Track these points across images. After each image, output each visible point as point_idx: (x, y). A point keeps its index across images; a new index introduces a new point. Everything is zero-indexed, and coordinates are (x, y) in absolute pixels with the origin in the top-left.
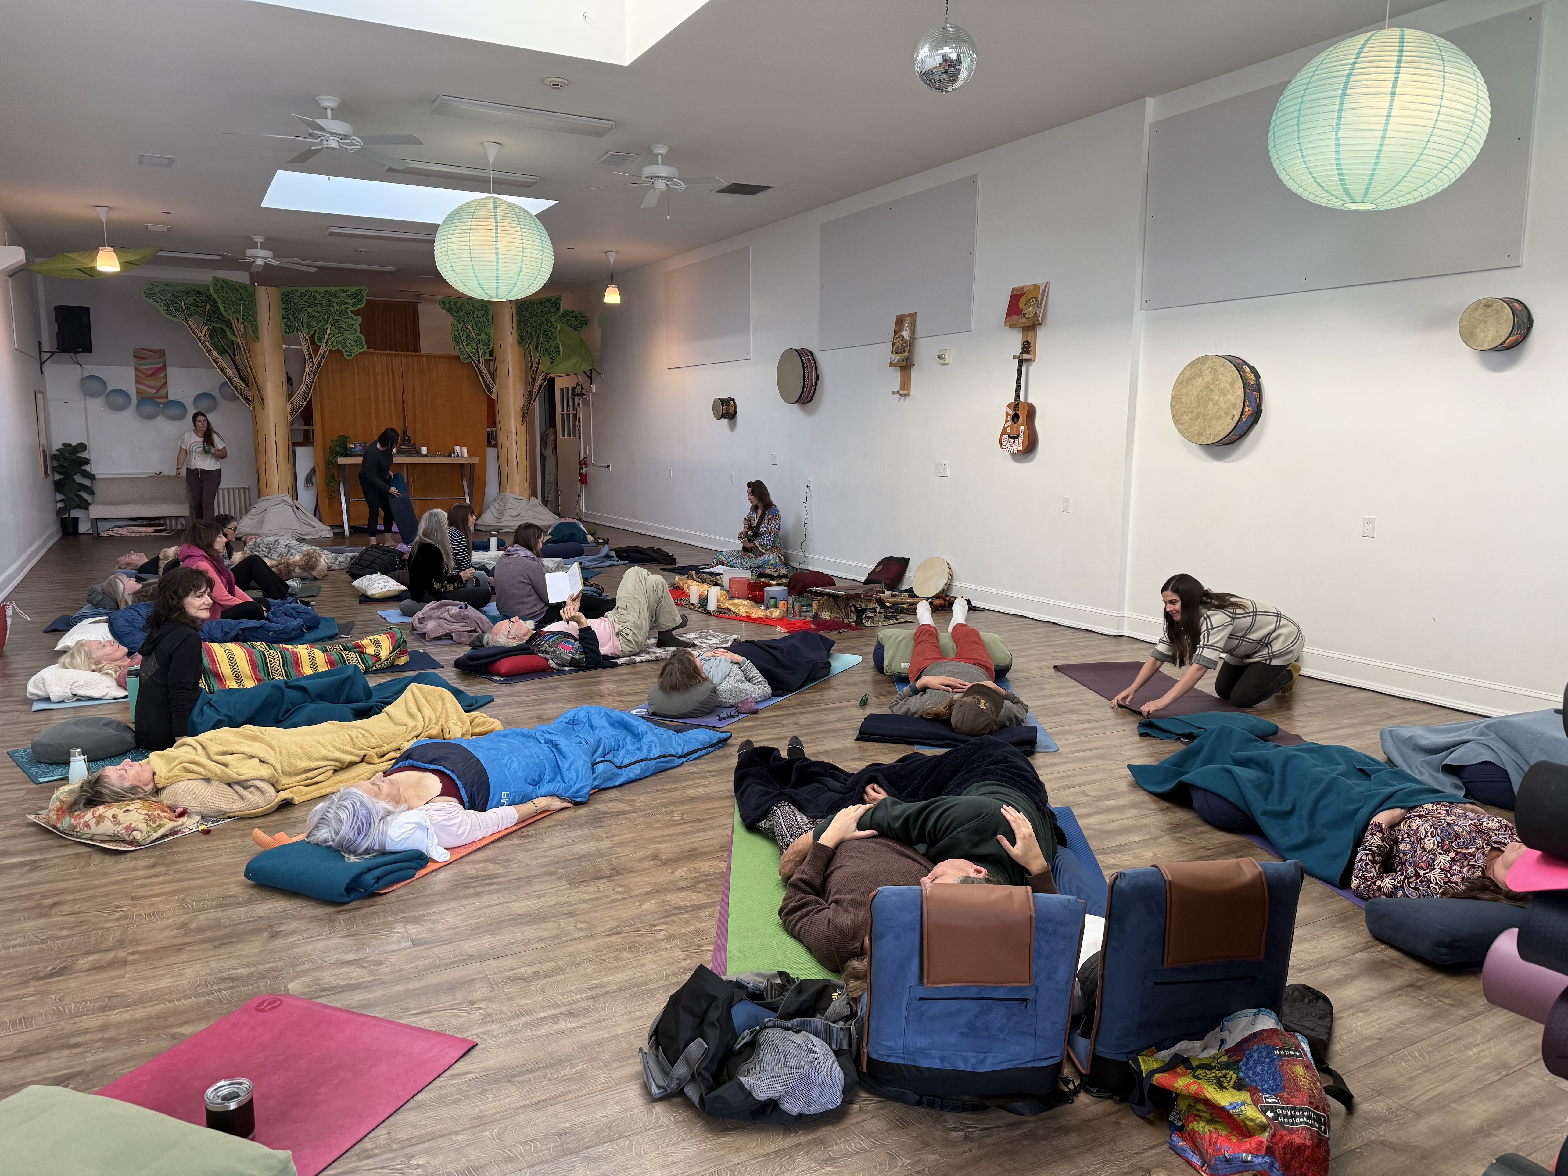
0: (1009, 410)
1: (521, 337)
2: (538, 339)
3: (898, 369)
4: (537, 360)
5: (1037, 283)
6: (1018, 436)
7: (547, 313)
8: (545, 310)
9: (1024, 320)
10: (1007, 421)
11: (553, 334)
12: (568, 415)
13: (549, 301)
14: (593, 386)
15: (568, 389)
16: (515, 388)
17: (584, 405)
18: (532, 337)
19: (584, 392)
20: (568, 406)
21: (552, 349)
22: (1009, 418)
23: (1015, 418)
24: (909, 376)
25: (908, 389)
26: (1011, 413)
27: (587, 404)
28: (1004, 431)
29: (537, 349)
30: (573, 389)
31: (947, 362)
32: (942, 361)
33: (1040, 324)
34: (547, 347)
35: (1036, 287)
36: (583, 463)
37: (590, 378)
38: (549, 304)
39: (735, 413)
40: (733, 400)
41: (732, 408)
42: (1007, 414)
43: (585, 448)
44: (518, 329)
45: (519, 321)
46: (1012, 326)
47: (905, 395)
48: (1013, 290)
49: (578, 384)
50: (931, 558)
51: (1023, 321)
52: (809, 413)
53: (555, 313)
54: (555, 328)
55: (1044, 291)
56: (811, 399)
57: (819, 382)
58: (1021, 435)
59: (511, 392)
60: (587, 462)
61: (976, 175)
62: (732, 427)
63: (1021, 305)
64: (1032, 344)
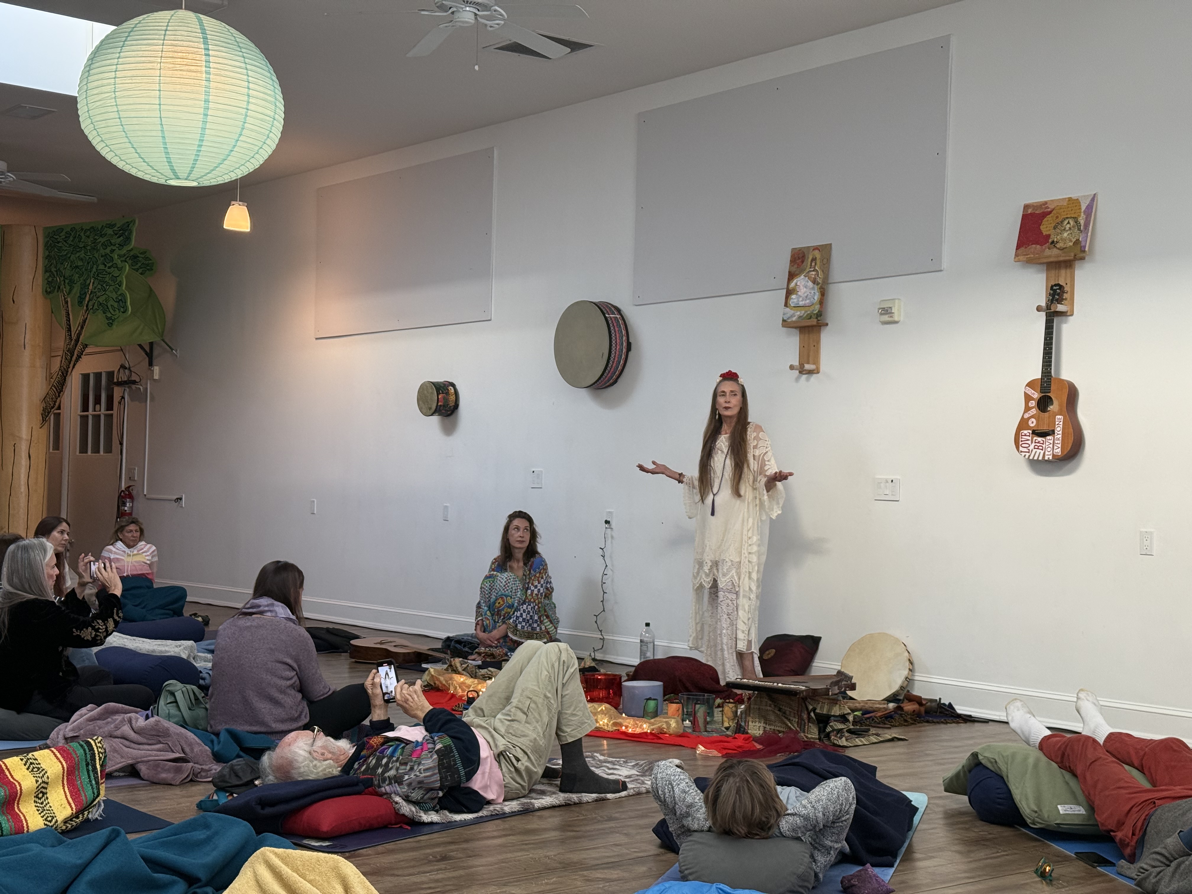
0: (1030, 392)
1: (49, 283)
2: (85, 286)
3: (797, 332)
4: (80, 319)
5: (1074, 196)
6: (1052, 433)
7: (105, 246)
8: (102, 240)
9: (1055, 251)
10: (1027, 409)
11: (114, 278)
12: (97, 418)
13: (111, 226)
14: (156, 369)
15: (98, 376)
16: (33, 366)
17: (132, 399)
18: (72, 283)
19: (134, 377)
20: (97, 401)
21: (111, 302)
22: (1032, 404)
23: (1044, 403)
24: (818, 342)
25: (816, 362)
26: (1036, 395)
27: (140, 397)
28: (1023, 424)
29: (80, 303)
30: (110, 374)
31: (896, 319)
32: (886, 318)
33: (1083, 259)
34: (101, 300)
35: (1074, 203)
36: (126, 495)
37: (150, 355)
38: (110, 231)
39: (456, 406)
40: (453, 385)
41: (452, 398)
42: (1028, 398)
43: (130, 471)
44: (47, 270)
45: (48, 257)
46: (1030, 262)
47: (810, 372)
48: (1026, 207)
49: (123, 367)
50: (871, 636)
51: (1052, 254)
52: (610, 404)
53: (121, 246)
54: (120, 269)
55: (1090, 207)
56: (615, 382)
57: (631, 354)
58: (1059, 430)
59: (25, 373)
60: (134, 493)
61: (947, 38)
62: (449, 429)
63: (1046, 228)
64: (1067, 288)
